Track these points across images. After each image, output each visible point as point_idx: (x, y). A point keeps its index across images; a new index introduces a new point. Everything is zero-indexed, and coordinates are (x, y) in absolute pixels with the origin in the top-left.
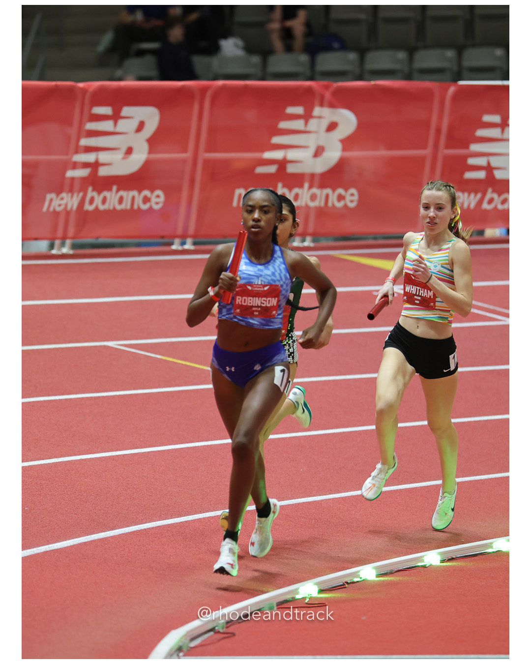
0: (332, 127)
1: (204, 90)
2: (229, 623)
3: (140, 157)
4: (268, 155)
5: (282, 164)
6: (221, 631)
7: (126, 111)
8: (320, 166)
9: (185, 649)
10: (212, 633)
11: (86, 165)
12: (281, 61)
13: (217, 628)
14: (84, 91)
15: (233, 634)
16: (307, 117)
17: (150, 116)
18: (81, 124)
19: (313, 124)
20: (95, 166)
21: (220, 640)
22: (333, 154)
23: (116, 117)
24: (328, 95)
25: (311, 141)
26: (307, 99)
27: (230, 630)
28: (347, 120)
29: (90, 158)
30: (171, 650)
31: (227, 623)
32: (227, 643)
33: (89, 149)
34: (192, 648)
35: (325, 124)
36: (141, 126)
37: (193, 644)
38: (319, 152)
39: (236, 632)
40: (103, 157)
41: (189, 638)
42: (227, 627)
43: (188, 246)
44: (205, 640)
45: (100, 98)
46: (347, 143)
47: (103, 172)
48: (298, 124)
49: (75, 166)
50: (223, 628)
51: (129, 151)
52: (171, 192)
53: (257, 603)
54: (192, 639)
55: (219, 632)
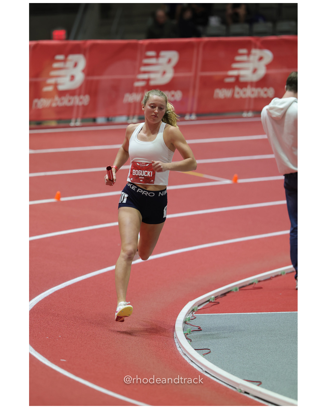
0: (261, 59)
1: (199, 43)
2: (216, 298)
3: (170, 75)
4: (231, 73)
5: (237, 77)
6: (213, 301)
7: (163, 53)
8: (255, 78)
9: (196, 311)
10: (208, 303)
11: (143, 80)
12: (236, 28)
13: (210, 300)
14: (142, 45)
15: (218, 303)
16: (249, 54)
17: (173, 56)
18: (141, 60)
19: (252, 58)
20: (148, 80)
21: (212, 306)
22: (262, 72)
23: (157, 56)
24: (258, 44)
25: (251, 66)
26: (248, 46)
27: (217, 300)
28: (268, 55)
29: (145, 76)
30: (189, 311)
31: (215, 297)
32: (215, 307)
33: (145, 72)
34: (198, 310)
35: (257, 57)
36: (169, 61)
37: (199, 308)
38: (255, 71)
39: (220, 302)
40: (152, 76)
41: (197, 305)
42: (215, 300)
43: (193, 117)
44: (205, 306)
45: (150, 47)
46: (268, 66)
47: (152, 83)
48: (244, 58)
49: (139, 80)
50: (213, 300)
51: (164, 73)
52: (185, 91)
53: (229, 288)
54: (199, 306)
55: (211, 302)
